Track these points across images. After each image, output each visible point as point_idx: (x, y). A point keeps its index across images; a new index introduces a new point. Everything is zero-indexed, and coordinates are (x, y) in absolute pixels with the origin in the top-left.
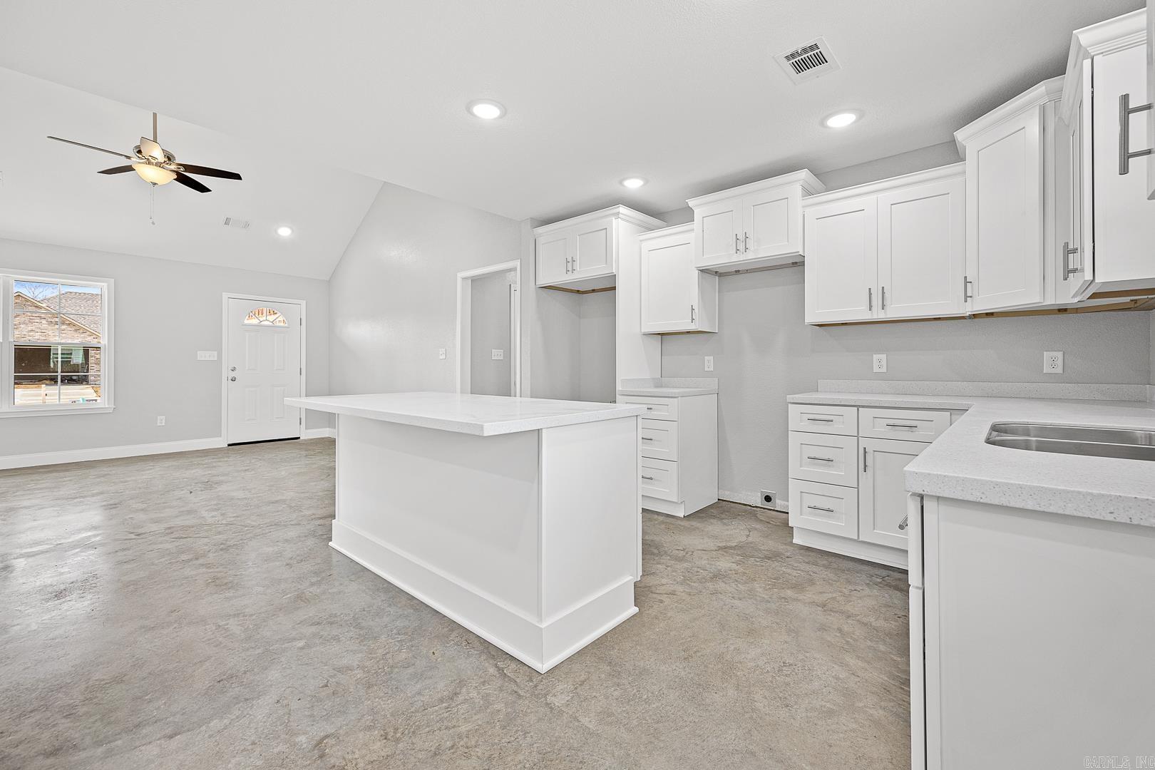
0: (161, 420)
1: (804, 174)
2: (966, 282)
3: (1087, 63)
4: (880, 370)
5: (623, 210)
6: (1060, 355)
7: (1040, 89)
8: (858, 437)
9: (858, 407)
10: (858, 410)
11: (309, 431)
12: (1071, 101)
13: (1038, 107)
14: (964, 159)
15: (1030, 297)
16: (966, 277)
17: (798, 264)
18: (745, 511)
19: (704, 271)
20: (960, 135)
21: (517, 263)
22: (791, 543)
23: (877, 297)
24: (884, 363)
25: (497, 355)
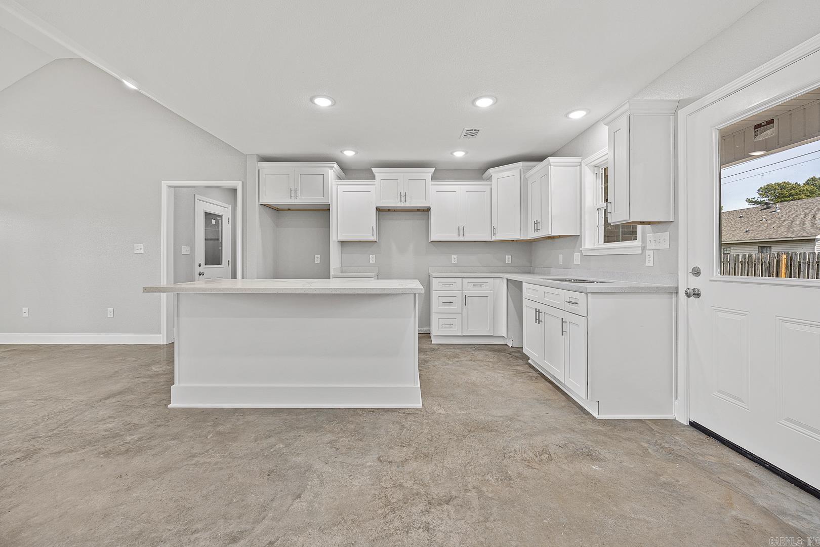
1: (433, 170)
2: (494, 228)
5: (335, 165)
7: (521, 164)
8: (462, 291)
10: (462, 279)
13: (519, 170)
14: (490, 179)
19: (379, 209)
20: (490, 171)
21: (238, 184)
22: (431, 344)
23: (461, 230)
24: (456, 259)
25: (186, 250)
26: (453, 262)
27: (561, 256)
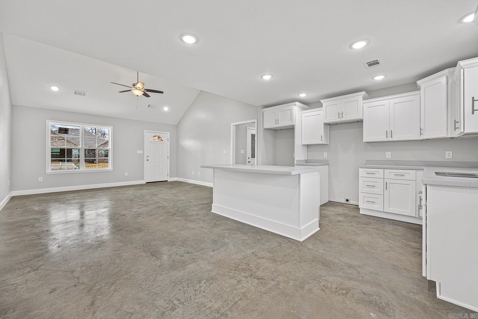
0: (126, 174)
1: (363, 93)
2: (421, 129)
3: (462, 70)
4: (389, 157)
5: (297, 103)
6: (451, 152)
7: (447, 71)
8: (384, 178)
10: (384, 170)
11: (170, 178)
12: (457, 75)
13: (445, 76)
14: (419, 89)
15: (443, 135)
16: (421, 128)
17: (360, 122)
18: (340, 204)
19: (326, 124)
20: (419, 82)
21: (256, 121)
22: (359, 213)
23: (389, 133)
25: (242, 151)
26: (387, 157)
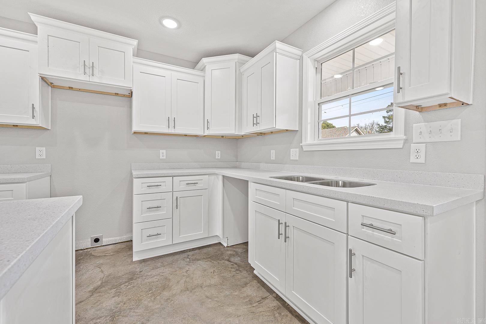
1: (136, 43)
2: (208, 122)
7: (236, 56)
8: (173, 192)
9: (173, 176)
10: (173, 178)
13: (235, 62)
17: (120, 96)
19: (44, 79)
20: (205, 60)
22: (132, 262)
23: (171, 121)
24: (165, 154)
26: (161, 157)
27: (273, 152)
